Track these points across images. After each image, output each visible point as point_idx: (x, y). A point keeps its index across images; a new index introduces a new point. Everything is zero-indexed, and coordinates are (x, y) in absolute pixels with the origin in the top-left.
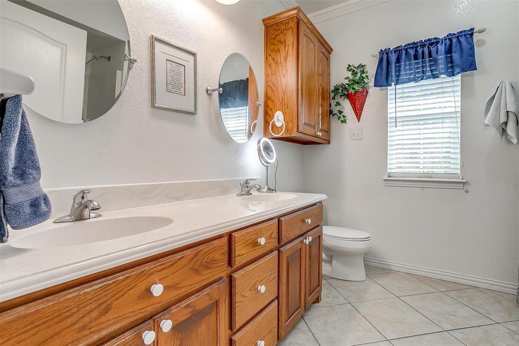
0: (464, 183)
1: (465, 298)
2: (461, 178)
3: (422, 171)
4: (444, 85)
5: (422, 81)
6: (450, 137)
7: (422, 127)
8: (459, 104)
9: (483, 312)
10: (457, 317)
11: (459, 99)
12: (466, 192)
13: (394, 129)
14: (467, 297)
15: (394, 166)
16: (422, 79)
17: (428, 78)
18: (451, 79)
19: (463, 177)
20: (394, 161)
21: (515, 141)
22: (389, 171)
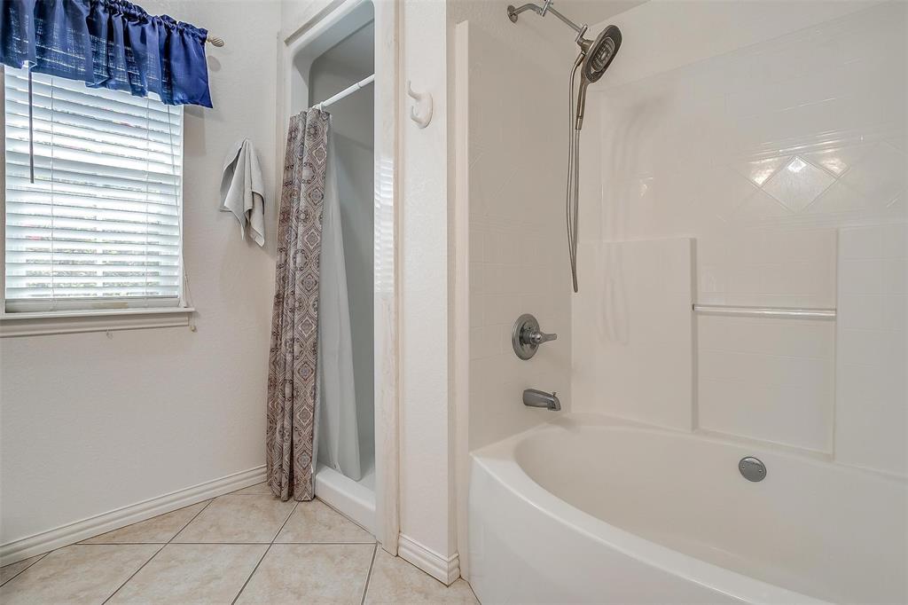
0: (190, 314)
1: (210, 530)
2: (183, 304)
3: (100, 294)
4: (152, 116)
5: (103, 88)
6: (157, 224)
7: (100, 193)
8: (179, 162)
9: (245, 538)
10: (220, 578)
11: (179, 152)
12: (193, 331)
13: (27, 185)
14: (211, 526)
15: (23, 283)
16: (104, 84)
17: (119, 86)
18: (164, 108)
19: (187, 303)
20: (23, 271)
21: (261, 242)
22: (8, 296)
